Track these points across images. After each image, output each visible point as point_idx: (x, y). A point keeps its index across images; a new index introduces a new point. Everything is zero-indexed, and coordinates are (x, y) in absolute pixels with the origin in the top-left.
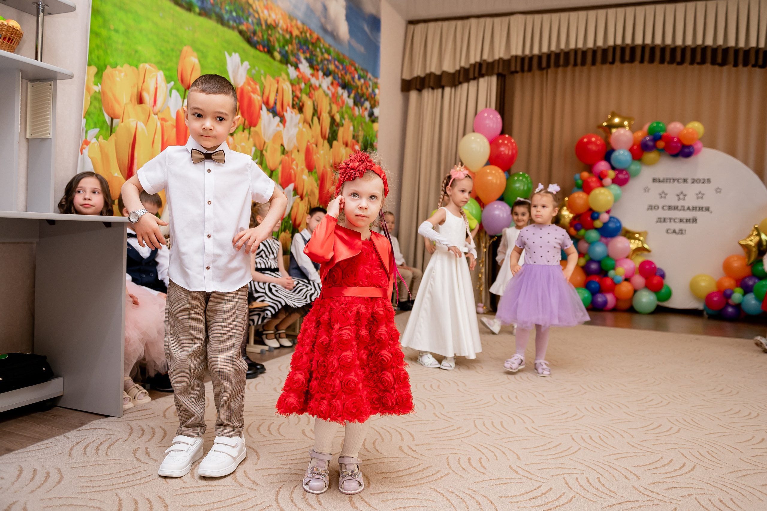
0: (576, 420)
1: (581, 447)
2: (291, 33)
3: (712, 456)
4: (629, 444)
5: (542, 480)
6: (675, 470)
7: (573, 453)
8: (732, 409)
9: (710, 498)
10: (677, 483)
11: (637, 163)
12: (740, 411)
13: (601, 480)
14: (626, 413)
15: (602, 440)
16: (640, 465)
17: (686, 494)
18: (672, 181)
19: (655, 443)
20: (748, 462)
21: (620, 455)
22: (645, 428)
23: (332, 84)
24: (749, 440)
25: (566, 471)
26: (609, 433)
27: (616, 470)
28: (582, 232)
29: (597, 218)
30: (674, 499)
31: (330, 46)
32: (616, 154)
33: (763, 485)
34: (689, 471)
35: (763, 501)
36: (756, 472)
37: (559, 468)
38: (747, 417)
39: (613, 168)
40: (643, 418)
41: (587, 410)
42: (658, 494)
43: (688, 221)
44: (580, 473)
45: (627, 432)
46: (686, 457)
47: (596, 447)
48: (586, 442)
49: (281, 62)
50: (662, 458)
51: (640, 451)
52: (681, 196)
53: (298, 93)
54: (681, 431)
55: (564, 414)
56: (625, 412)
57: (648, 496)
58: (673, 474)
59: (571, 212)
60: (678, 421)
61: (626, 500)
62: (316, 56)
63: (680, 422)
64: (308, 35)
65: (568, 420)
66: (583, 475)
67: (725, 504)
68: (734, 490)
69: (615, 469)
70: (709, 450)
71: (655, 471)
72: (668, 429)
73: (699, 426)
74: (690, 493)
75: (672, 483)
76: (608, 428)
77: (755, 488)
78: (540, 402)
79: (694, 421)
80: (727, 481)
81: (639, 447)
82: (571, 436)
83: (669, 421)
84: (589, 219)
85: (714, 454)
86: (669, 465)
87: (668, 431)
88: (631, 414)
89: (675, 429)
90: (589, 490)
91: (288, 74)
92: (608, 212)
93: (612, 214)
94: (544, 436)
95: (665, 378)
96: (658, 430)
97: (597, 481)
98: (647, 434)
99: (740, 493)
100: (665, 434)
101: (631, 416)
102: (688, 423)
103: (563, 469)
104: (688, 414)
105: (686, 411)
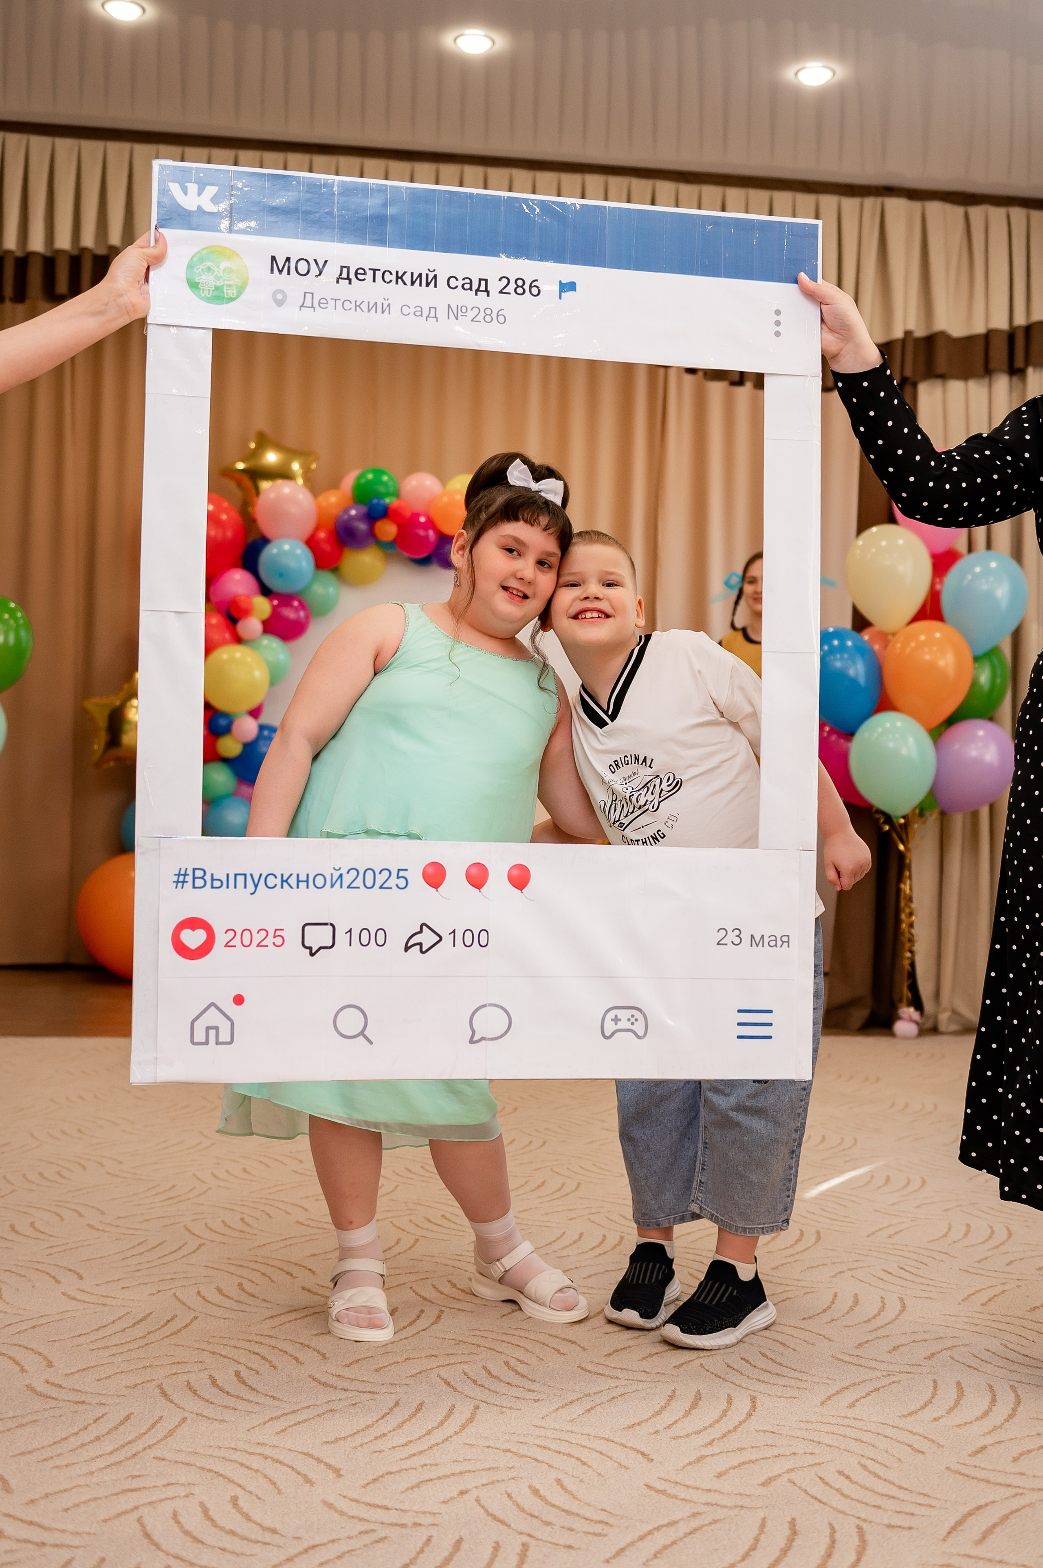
0: (172, 1334)
1: (186, 1415)
3: (517, 1372)
4: (314, 1379)
5: (76, 1541)
6: (429, 1433)
7: (166, 1437)
9: (509, 1491)
10: (434, 1468)
11: (327, 577)
13: (241, 1502)
15: (244, 1383)
16: (343, 1435)
17: (455, 1494)
19: (381, 1365)
20: (596, 1373)
21: (291, 1417)
25: (144, 1497)
26: (263, 1358)
27: (281, 1463)
29: (227, 730)
30: (424, 1513)
32: (271, 552)
33: (629, 1427)
34: (463, 1427)
35: (627, 1468)
36: (615, 1394)
37: (124, 1491)
41: (204, 1298)
42: (386, 1508)
44: (183, 1494)
45: (309, 1347)
46: (455, 1389)
47: (226, 1407)
48: (199, 1397)
50: (397, 1404)
51: (342, 1395)
54: (443, 1316)
55: (140, 1321)
57: (361, 1520)
58: (423, 1445)
60: (438, 1290)
61: (305, 1545)
63: (442, 1293)
65: (151, 1338)
66: (191, 1498)
67: (543, 1498)
68: (564, 1454)
69: (277, 1461)
70: (509, 1359)
71: (379, 1445)
74: (462, 1488)
75: (420, 1469)
76: (261, 1343)
77: (611, 1437)
78: (69, 1297)
80: (549, 1433)
81: (341, 1384)
82: (160, 1386)
85: (521, 1368)
86: (413, 1420)
89: (431, 1313)
90: (208, 1540)
92: (255, 712)
93: (266, 716)
94: (83, 1402)
97: (229, 1507)
99: (578, 1459)
103: (135, 1494)
104: (460, 1266)
105: (457, 1258)
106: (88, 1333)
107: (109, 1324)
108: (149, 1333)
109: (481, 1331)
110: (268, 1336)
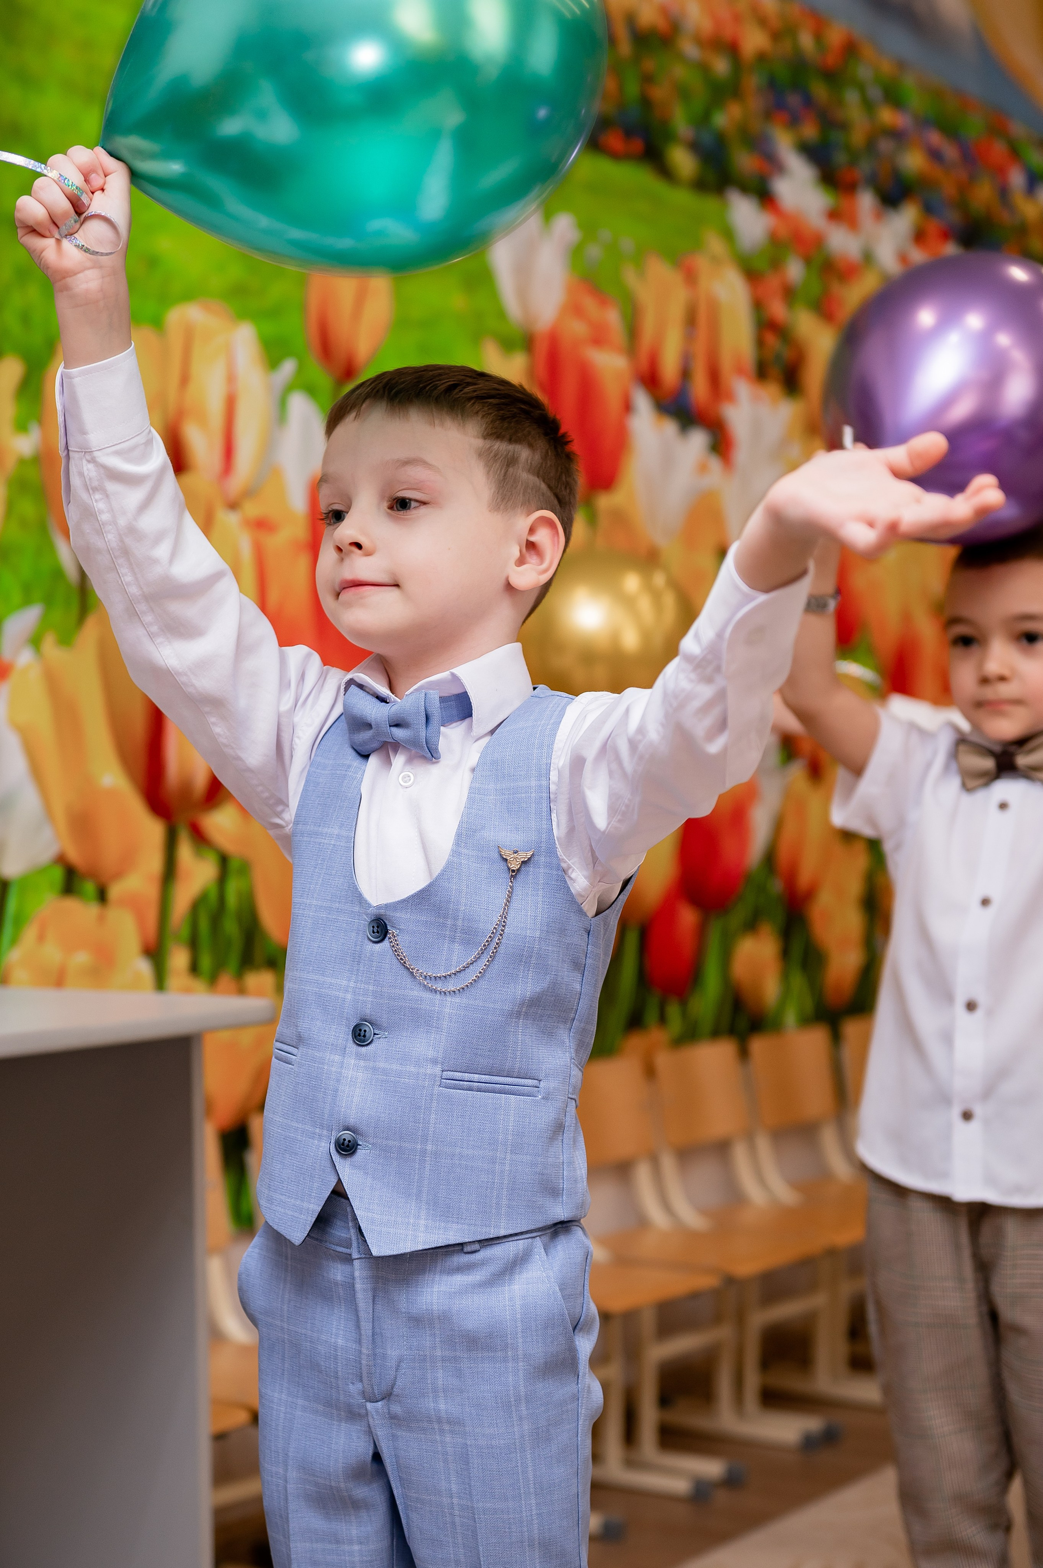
2: (732, 49)
23: (919, 237)
31: (902, 65)
49: (700, 185)
53: (778, 309)
62: (844, 126)
64: (806, 41)
91: (728, 234)
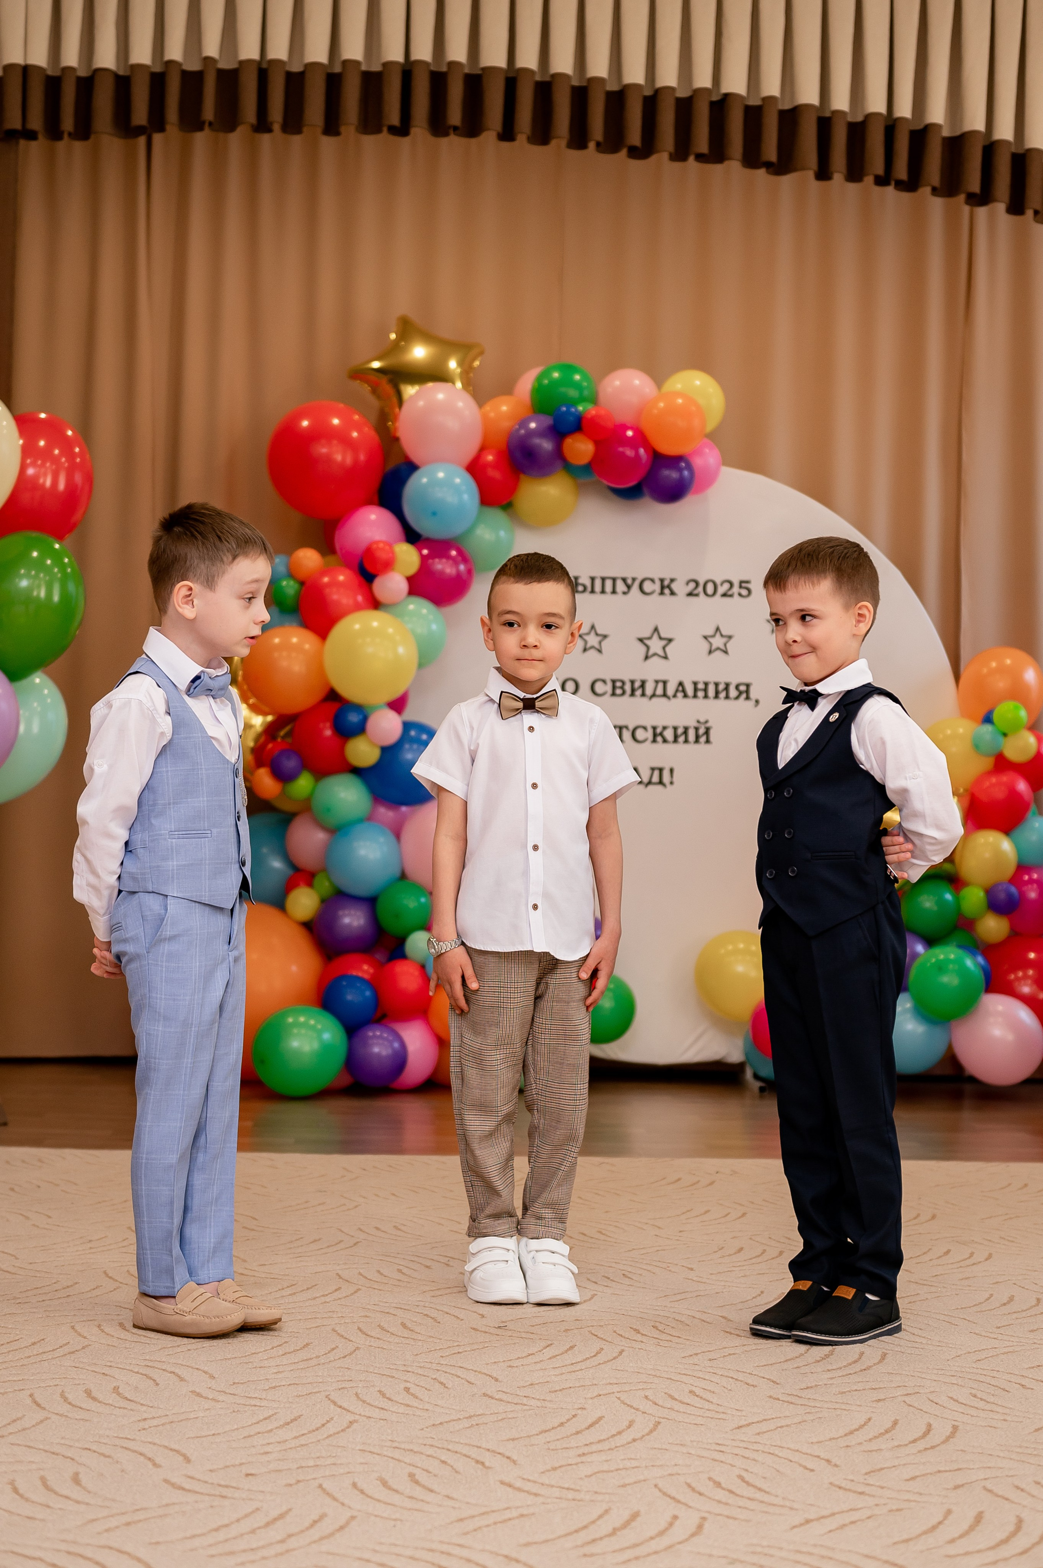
0: (322, 1539)
8: (870, 1419)
11: (496, 515)
12: (895, 1423)
14: (510, 1486)
18: (621, 587)
22: (582, 1534)
24: (934, 1528)
28: (304, 783)
29: (360, 729)
32: (419, 481)
38: (921, 1445)
39: (412, 536)
40: (571, 1495)
41: (362, 1492)
43: (681, 735)
45: (517, 1561)
52: (656, 645)
54: (707, 1525)
55: (275, 1520)
56: (502, 1483)
59: (255, 709)
60: (693, 1490)
63: (701, 1494)
65: (292, 1543)
72: (663, 1525)
73: (766, 1498)
76: (449, 1554)
78: (173, 1485)
79: (748, 1483)
83: (665, 1494)
84: (328, 733)
87: (662, 1533)
88: (528, 1486)
89: (688, 1521)
92: (398, 705)
93: (411, 713)
95: (637, 1331)
96: (629, 1537)
98: (592, 1555)
100: (654, 1545)
101: (528, 1492)
102: (731, 1492)
104: (723, 1459)
105: (718, 1448)
106: (203, 1535)
107: (232, 1523)
108: (290, 1536)
109: (763, 1547)
110: (459, 1545)
